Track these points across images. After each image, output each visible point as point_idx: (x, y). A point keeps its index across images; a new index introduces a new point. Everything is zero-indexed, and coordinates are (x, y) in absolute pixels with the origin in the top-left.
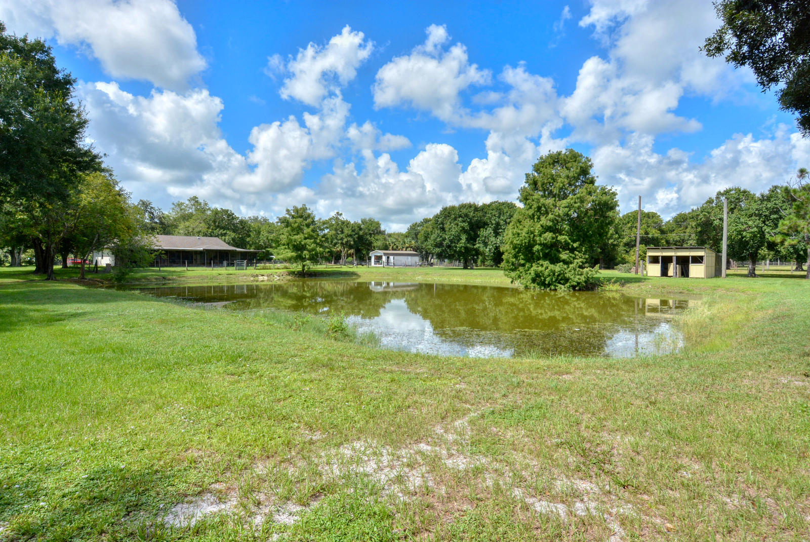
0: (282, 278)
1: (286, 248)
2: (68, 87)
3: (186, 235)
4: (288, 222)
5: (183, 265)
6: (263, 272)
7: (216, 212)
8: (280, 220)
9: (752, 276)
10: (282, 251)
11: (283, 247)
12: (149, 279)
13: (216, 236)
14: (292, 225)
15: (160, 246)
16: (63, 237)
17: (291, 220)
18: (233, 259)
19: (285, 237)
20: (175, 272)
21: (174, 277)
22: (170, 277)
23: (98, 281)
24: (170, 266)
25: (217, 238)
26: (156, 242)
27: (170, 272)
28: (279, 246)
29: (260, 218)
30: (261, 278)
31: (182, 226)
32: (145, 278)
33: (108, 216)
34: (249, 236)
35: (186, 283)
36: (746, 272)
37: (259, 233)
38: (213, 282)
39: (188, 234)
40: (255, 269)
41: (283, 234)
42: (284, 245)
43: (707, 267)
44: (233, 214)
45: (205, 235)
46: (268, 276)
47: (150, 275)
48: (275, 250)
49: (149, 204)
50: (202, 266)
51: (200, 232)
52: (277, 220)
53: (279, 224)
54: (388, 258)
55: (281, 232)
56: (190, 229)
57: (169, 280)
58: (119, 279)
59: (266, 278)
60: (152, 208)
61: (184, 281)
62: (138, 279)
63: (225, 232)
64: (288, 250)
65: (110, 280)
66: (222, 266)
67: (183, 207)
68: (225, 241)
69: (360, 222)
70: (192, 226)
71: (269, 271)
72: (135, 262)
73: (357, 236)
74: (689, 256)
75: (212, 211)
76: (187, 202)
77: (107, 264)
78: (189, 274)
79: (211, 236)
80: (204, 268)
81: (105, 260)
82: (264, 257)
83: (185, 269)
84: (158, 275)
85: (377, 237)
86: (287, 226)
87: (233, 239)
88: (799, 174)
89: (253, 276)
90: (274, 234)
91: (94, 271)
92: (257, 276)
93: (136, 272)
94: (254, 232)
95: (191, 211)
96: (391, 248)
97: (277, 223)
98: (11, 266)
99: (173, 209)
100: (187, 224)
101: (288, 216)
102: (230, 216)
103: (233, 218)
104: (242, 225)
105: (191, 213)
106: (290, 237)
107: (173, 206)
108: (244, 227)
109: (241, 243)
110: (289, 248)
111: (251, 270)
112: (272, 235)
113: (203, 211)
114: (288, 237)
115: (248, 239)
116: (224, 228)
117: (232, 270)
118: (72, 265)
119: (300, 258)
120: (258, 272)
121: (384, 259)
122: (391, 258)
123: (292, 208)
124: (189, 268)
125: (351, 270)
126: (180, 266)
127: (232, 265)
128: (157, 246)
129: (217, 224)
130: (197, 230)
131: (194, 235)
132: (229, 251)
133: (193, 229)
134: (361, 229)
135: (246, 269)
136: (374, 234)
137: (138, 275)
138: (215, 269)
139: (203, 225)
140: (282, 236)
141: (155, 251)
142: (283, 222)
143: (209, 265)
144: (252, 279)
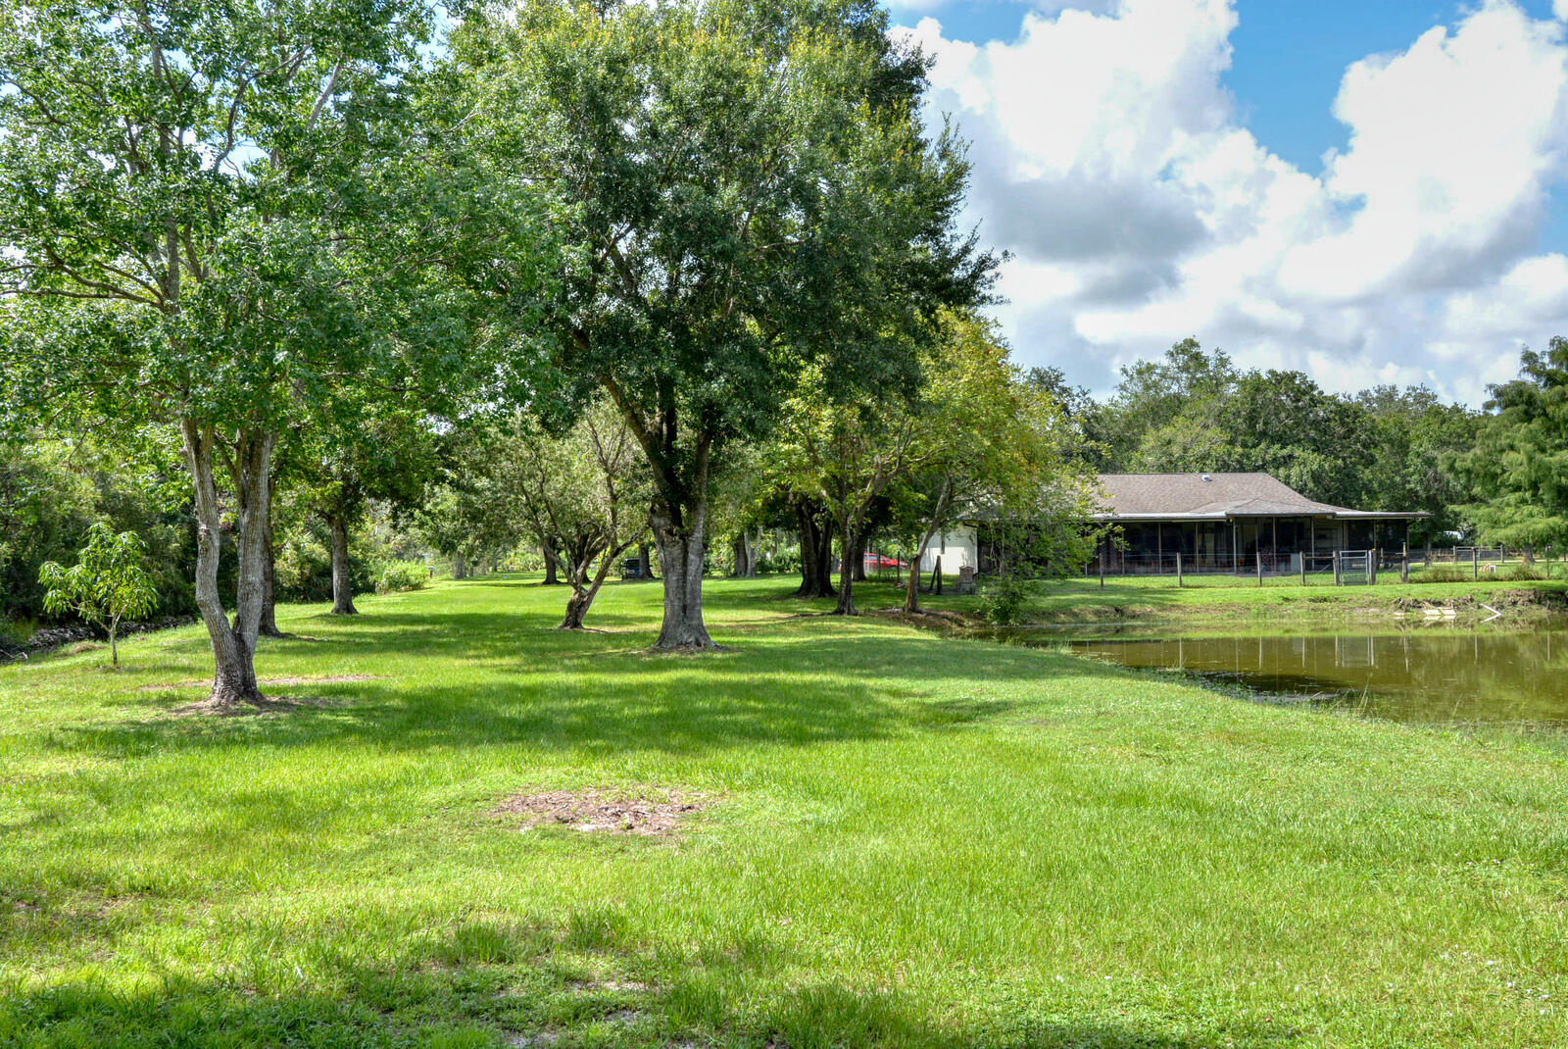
0: (1511, 613)
1: (1524, 501)
2: (914, 82)
3: (1163, 469)
4: (1531, 401)
5: (1168, 566)
6: (1436, 590)
7: (1255, 386)
8: (1499, 393)
10: (1509, 511)
11: (1513, 498)
12: (1075, 615)
13: (1256, 469)
14: (1550, 410)
15: (1110, 510)
16: (873, 496)
17: (1543, 392)
18: (1325, 544)
19: (1521, 457)
20: (1145, 590)
21: (1149, 608)
22: (1137, 608)
23: (951, 619)
24: (1127, 573)
25: (1260, 476)
26: (1098, 498)
27: (1131, 591)
28: (1495, 493)
29: (1402, 393)
30: (1431, 614)
31: (1150, 440)
32: (1066, 609)
33: (982, 427)
34: (1370, 461)
35: (1184, 629)
37: (1402, 447)
38: (1267, 627)
39: (1169, 467)
40: (1405, 580)
41: (1512, 448)
42: (1517, 488)
44: (1312, 387)
45: (1224, 467)
46: (1456, 607)
47: (1079, 601)
48: (1483, 510)
49: (1057, 378)
50: (1223, 573)
51: (1204, 457)
52: (1489, 397)
53: (1495, 412)
55: (1504, 442)
56: (1176, 451)
57: (1134, 617)
58: (1003, 615)
59: (1449, 614)
60: (1064, 390)
61: (1178, 620)
62: (1046, 614)
63: (1285, 452)
64: (1535, 509)
65: (981, 615)
66: (1288, 572)
67: (1154, 377)
68: (1287, 484)
70: (1180, 439)
71: (1461, 589)
72: (1043, 561)
75: (1243, 384)
76: (1165, 362)
77: (962, 569)
78: (1189, 597)
79: (1242, 469)
80: (1231, 579)
81: (952, 557)
82: (1425, 535)
83: (1172, 580)
84: (1101, 602)
86: (1528, 417)
87: (1316, 477)
89: (1402, 605)
90: (1478, 451)
91: (931, 589)
92: (1417, 605)
93: (1046, 593)
94: (1386, 447)
95: (1175, 388)
97: (1489, 406)
98: (735, 576)
99: (1123, 388)
100: (1167, 432)
101: (1529, 378)
102: (1305, 393)
103: (1314, 402)
104: (1343, 424)
105: (1177, 396)
106: (1538, 456)
107: (1124, 379)
108: (1352, 431)
109: (1342, 489)
110: (1537, 499)
111: (1390, 586)
112: (1470, 455)
113: (1216, 385)
114: (1531, 459)
115: (1366, 474)
116: (1282, 440)
117: (1323, 584)
118: (875, 574)
120: (1417, 591)
123: (1548, 349)
124: (1188, 580)
126: (1156, 573)
127: (1323, 564)
128: (1101, 510)
129: (1260, 427)
130: (1199, 449)
131: (1186, 469)
132: (1310, 517)
133: (1185, 450)
135: (1373, 581)
137: (1046, 602)
138: (1267, 580)
139: (1214, 432)
140: (1508, 458)
141: (1095, 526)
142: (1512, 403)
143: (1248, 566)
144: (1399, 615)
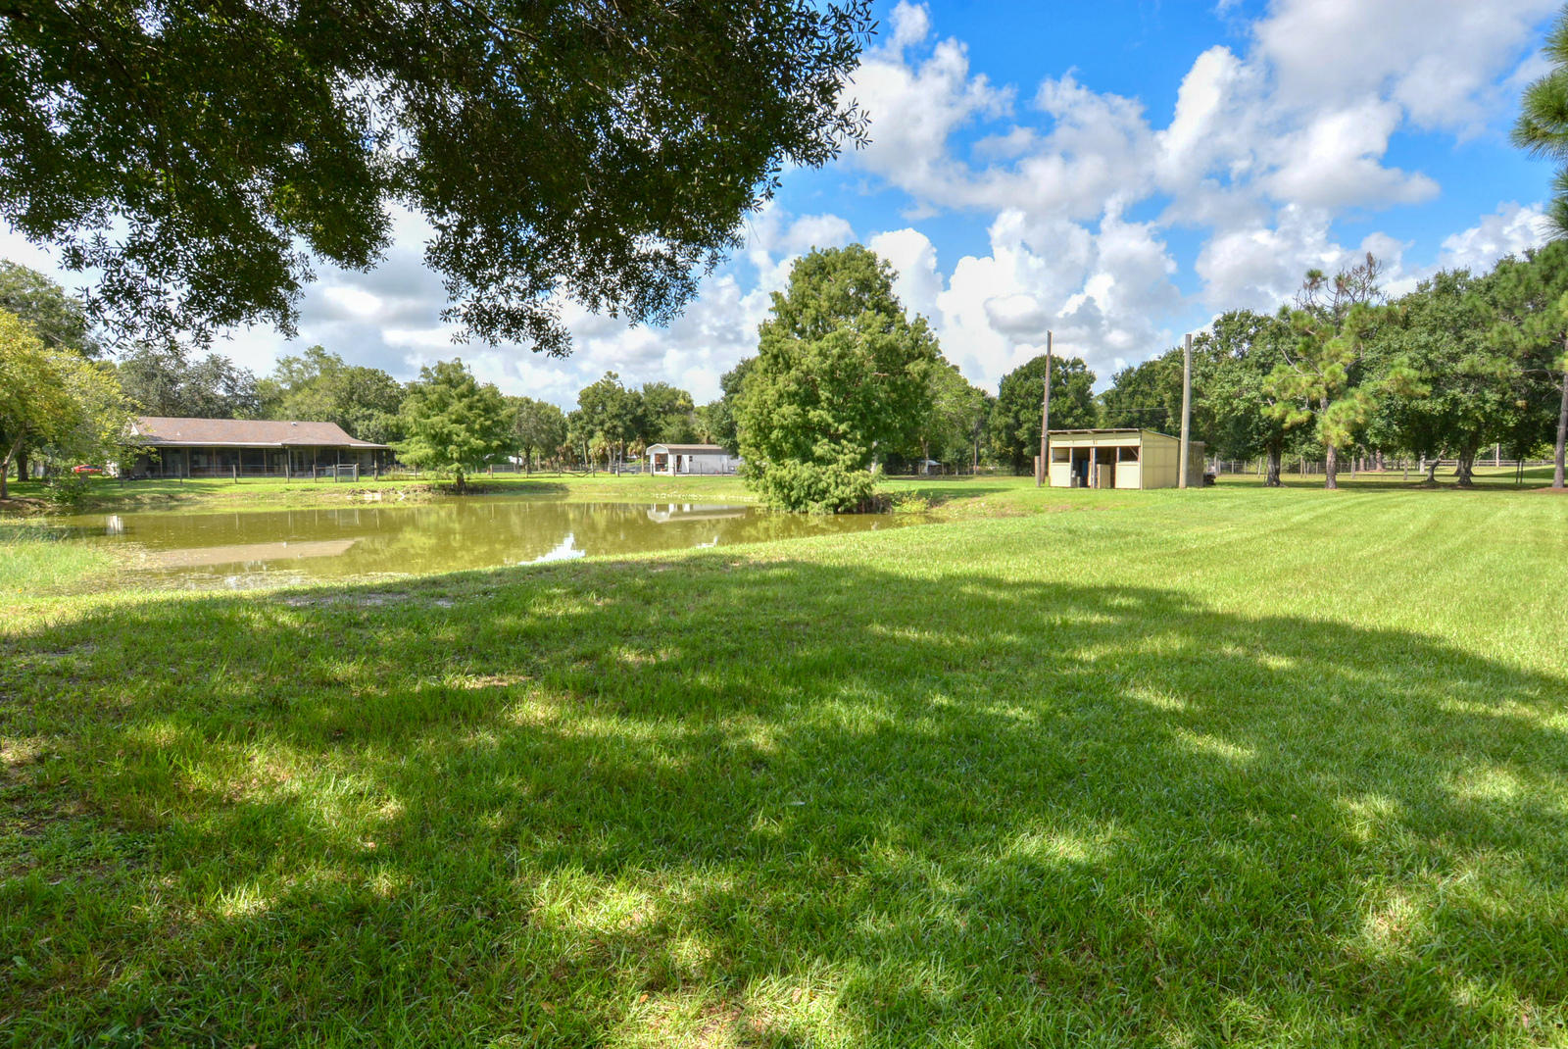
0: (413, 496)
1: (419, 441)
4: (423, 392)
7: (354, 375)
9: (1271, 485)
10: (412, 446)
11: (414, 439)
14: (430, 397)
17: (429, 388)
20: (208, 485)
27: (199, 485)
30: (369, 497)
31: (289, 401)
36: (1263, 478)
40: (376, 480)
41: (410, 414)
42: (417, 435)
43: (1144, 467)
46: (383, 493)
48: (399, 445)
51: (322, 412)
54: (679, 459)
56: (305, 409)
59: (378, 497)
60: (233, 369)
63: (368, 412)
64: (422, 445)
67: (296, 366)
69: (641, 391)
71: (390, 484)
73: (630, 416)
74: (1115, 448)
75: (348, 373)
80: (273, 479)
83: (232, 480)
85: (670, 418)
86: (423, 400)
88: (1308, 281)
89: (354, 493)
92: (362, 492)
95: (310, 373)
96: (705, 440)
100: (299, 397)
102: (381, 382)
105: (315, 378)
106: (423, 419)
110: (423, 440)
113: (334, 373)
116: (368, 405)
117: (327, 482)
119: (441, 459)
120: (368, 485)
121: (671, 460)
122: (685, 458)
124: (240, 480)
125: (557, 481)
130: (316, 409)
133: (310, 409)
134: (639, 404)
135: (356, 481)
136: (665, 413)
138: (292, 480)
139: (329, 399)
140: (409, 418)
142: (416, 392)
144: (350, 498)
